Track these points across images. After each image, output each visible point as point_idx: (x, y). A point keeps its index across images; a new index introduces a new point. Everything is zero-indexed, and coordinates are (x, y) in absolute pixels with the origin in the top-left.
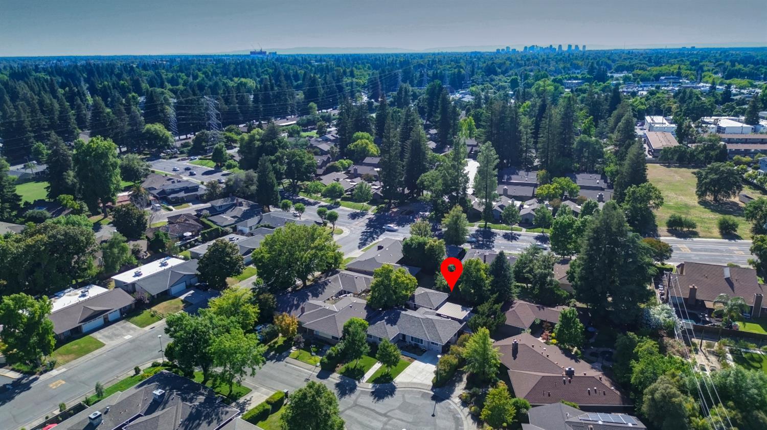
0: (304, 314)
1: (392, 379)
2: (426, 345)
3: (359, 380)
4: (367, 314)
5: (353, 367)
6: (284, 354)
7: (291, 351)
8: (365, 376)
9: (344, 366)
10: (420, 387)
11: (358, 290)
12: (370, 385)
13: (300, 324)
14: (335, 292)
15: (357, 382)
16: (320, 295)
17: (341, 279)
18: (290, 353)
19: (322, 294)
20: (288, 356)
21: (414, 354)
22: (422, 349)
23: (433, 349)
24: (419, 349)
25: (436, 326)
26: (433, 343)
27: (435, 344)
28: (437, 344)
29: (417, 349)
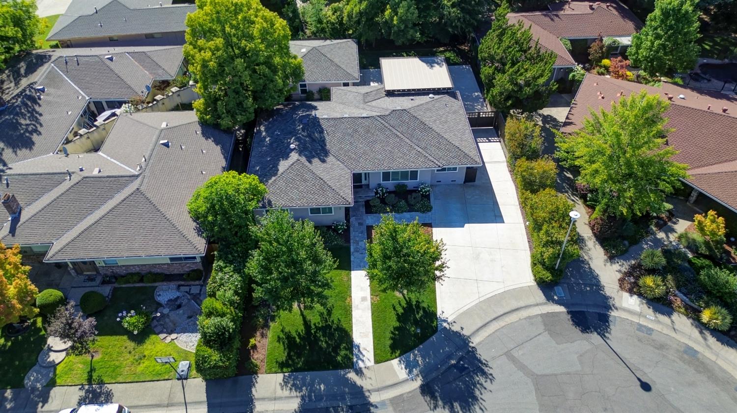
0: (24, 216)
1: (431, 315)
2: (428, 179)
3: (349, 364)
4: (219, 148)
5: (301, 328)
6: (32, 379)
7: (54, 357)
8: (357, 338)
9: (270, 334)
10: (514, 305)
11: (137, 89)
12: (396, 367)
13: (31, 256)
14: (75, 112)
15: (352, 376)
16: (35, 137)
17: (67, 72)
18: (54, 366)
19: (36, 131)
20: (52, 384)
21: (412, 213)
22: (421, 191)
23: (440, 181)
24: (414, 195)
25: (427, 123)
26: (444, 169)
27: (449, 169)
28: (455, 169)
29: (409, 196)
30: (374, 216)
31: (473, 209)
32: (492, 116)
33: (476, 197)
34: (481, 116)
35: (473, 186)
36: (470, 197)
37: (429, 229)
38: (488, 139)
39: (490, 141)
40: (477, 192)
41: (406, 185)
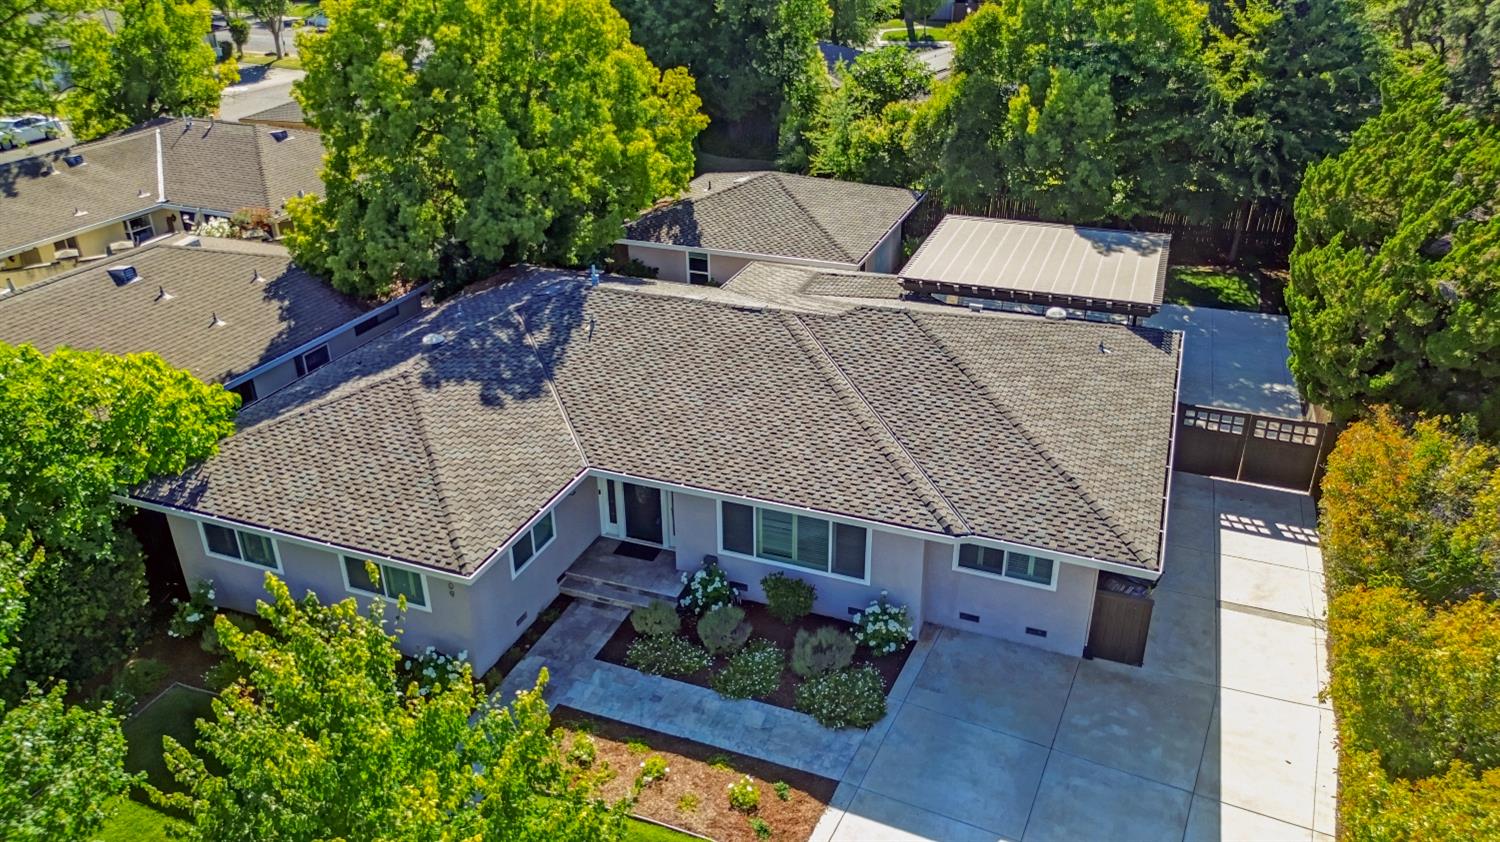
2: (908, 585)
21: (777, 710)
22: (861, 628)
23: (975, 619)
24: (825, 635)
25: (973, 368)
26: (992, 560)
27: (1018, 565)
28: (1044, 570)
29: (802, 634)
30: (620, 678)
31: (1077, 781)
32: (1312, 442)
33: (1116, 729)
34: (1260, 434)
35: (1126, 680)
36: (1085, 722)
37: (811, 804)
38: (1270, 524)
39: (1277, 535)
40: (1133, 712)
41: (811, 590)
